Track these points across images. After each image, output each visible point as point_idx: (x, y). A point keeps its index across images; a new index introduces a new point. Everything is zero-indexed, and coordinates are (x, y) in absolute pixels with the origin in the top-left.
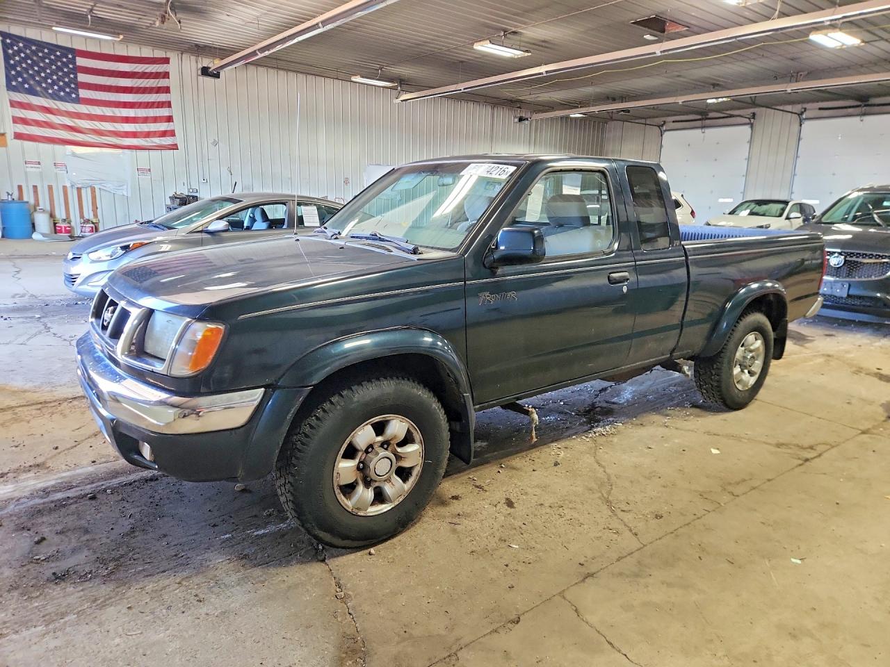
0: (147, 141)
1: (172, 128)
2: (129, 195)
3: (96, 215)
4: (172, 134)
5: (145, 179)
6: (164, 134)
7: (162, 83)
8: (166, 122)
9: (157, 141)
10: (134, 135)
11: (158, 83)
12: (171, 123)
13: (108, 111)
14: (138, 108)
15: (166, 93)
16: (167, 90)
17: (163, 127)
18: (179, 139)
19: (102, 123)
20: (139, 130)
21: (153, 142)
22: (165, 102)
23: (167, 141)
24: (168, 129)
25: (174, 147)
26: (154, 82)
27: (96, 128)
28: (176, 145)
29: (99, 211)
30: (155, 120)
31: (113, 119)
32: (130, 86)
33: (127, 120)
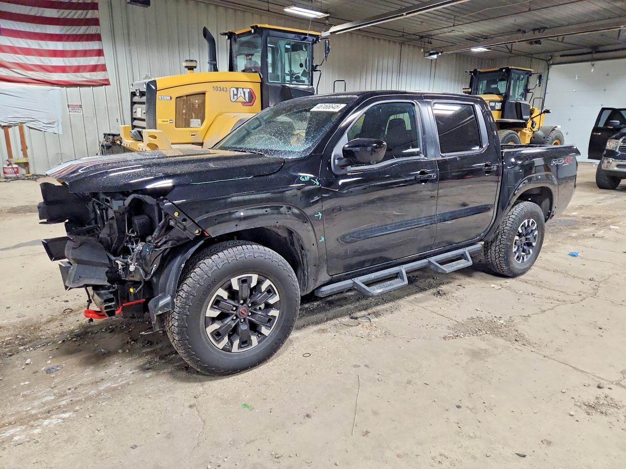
0: (77, 76)
1: (103, 63)
2: (61, 133)
3: (25, 155)
4: (103, 68)
5: (76, 115)
6: (94, 68)
7: (90, 14)
8: (96, 56)
9: (87, 76)
10: (63, 69)
11: (86, 15)
12: (102, 58)
13: (34, 44)
14: (65, 41)
15: (96, 25)
16: (95, 22)
17: (93, 61)
18: (110, 74)
19: (27, 57)
20: (68, 64)
21: (83, 77)
22: (95, 35)
23: (98, 76)
24: (99, 63)
25: (106, 83)
26: (82, 14)
27: (21, 62)
28: (107, 80)
29: (29, 151)
30: (85, 53)
31: (40, 53)
32: (56, 17)
33: (55, 54)
